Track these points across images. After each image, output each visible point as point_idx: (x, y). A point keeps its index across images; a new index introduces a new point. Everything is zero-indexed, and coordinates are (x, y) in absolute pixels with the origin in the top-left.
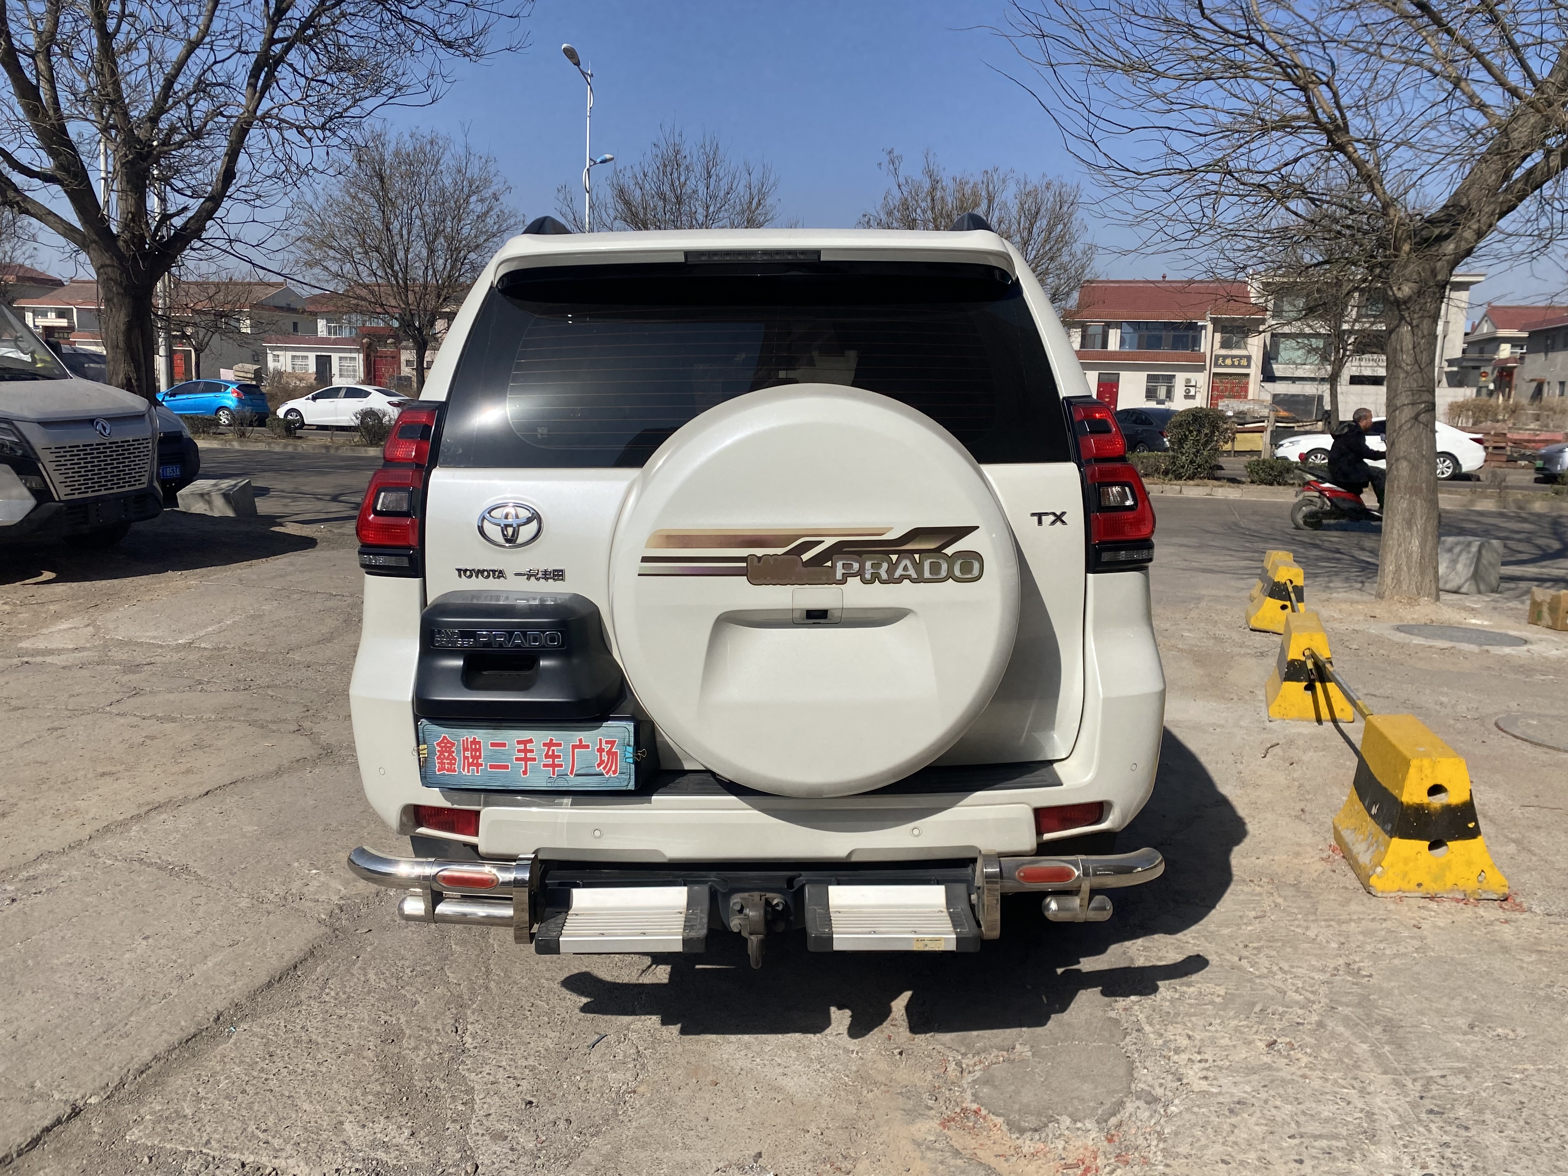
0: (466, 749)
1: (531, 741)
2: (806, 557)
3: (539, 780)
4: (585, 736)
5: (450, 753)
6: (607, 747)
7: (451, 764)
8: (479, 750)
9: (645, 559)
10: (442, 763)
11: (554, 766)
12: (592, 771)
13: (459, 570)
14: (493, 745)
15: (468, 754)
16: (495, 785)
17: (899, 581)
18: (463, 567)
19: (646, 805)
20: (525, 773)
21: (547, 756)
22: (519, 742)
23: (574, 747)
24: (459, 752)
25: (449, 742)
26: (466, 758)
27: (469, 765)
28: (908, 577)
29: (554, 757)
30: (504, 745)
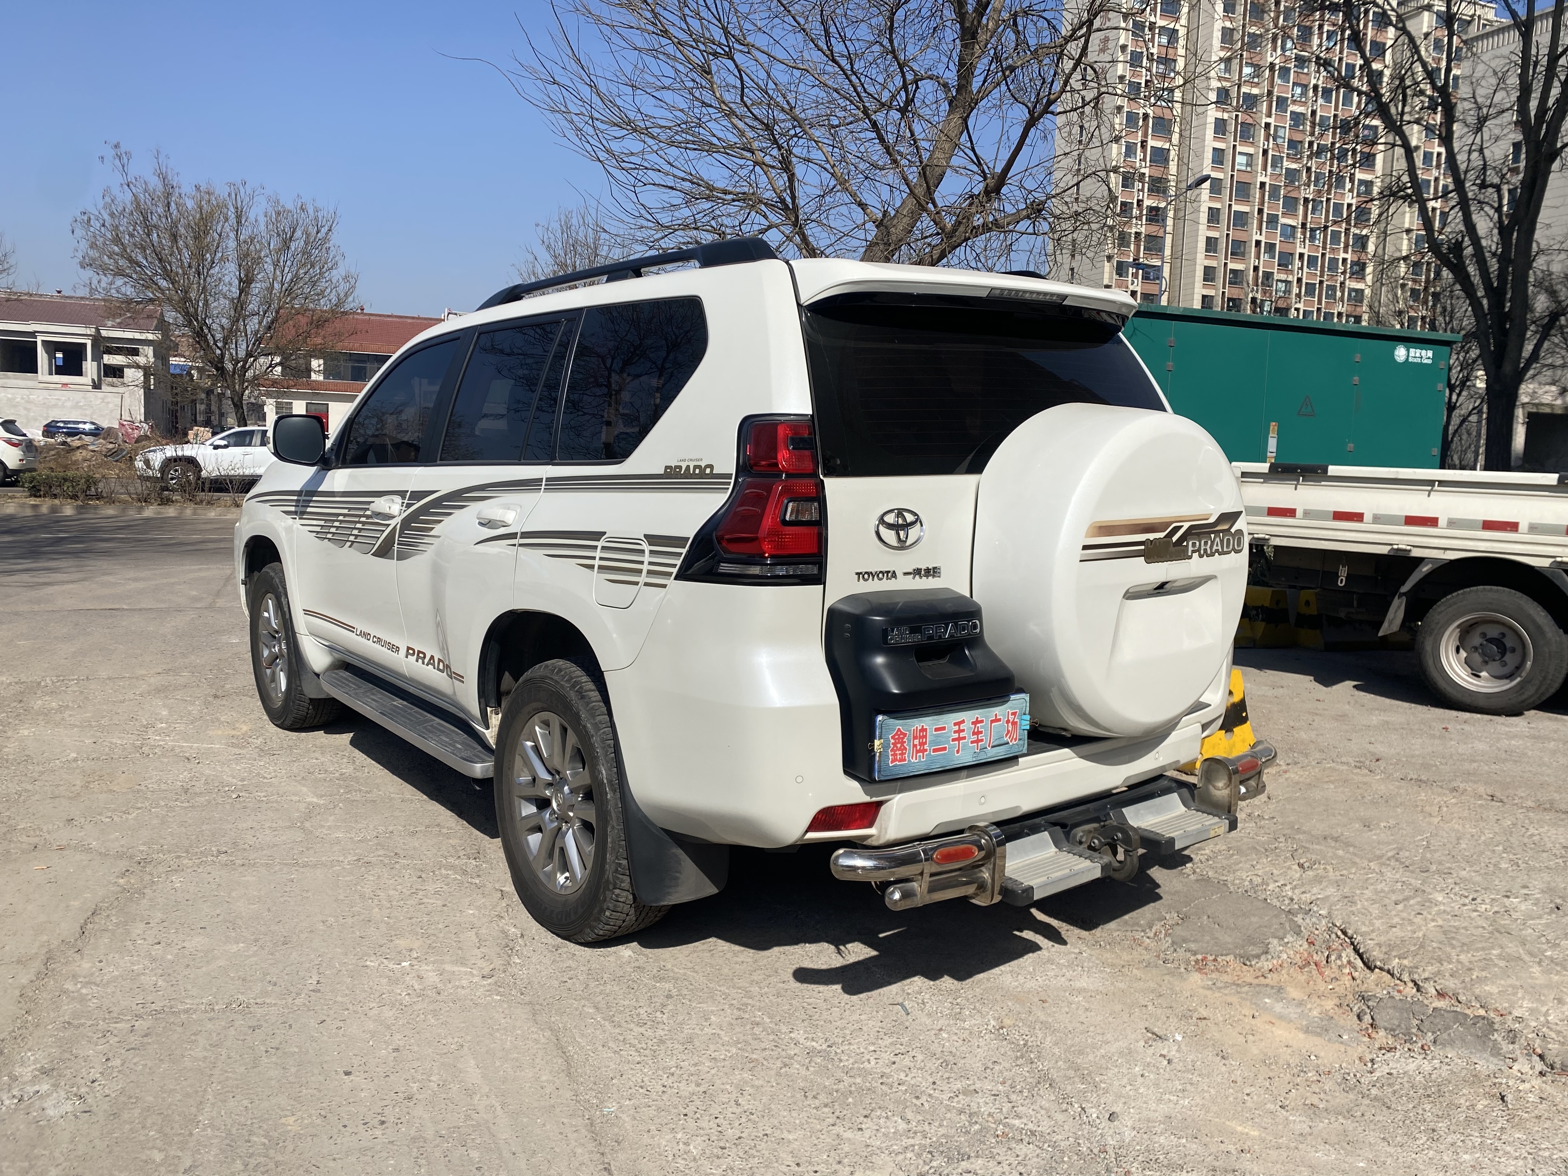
0: (915, 738)
1: (963, 722)
2: (1175, 539)
3: (966, 758)
4: (997, 711)
5: (903, 743)
6: (1011, 718)
7: (902, 754)
8: (925, 737)
9: (1085, 548)
10: (895, 755)
11: (978, 741)
12: (1002, 742)
13: (858, 574)
14: (936, 730)
15: (916, 742)
16: (936, 767)
17: (1212, 555)
18: (863, 570)
19: (1016, 768)
20: (958, 752)
21: (974, 734)
22: (955, 724)
23: (992, 722)
24: (909, 741)
25: (902, 733)
26: (915, 746)
27: (918, 752)
28: (1217, 551)
29: (979, 733)
30: (944, 728)
